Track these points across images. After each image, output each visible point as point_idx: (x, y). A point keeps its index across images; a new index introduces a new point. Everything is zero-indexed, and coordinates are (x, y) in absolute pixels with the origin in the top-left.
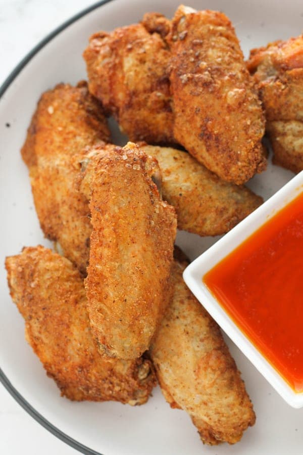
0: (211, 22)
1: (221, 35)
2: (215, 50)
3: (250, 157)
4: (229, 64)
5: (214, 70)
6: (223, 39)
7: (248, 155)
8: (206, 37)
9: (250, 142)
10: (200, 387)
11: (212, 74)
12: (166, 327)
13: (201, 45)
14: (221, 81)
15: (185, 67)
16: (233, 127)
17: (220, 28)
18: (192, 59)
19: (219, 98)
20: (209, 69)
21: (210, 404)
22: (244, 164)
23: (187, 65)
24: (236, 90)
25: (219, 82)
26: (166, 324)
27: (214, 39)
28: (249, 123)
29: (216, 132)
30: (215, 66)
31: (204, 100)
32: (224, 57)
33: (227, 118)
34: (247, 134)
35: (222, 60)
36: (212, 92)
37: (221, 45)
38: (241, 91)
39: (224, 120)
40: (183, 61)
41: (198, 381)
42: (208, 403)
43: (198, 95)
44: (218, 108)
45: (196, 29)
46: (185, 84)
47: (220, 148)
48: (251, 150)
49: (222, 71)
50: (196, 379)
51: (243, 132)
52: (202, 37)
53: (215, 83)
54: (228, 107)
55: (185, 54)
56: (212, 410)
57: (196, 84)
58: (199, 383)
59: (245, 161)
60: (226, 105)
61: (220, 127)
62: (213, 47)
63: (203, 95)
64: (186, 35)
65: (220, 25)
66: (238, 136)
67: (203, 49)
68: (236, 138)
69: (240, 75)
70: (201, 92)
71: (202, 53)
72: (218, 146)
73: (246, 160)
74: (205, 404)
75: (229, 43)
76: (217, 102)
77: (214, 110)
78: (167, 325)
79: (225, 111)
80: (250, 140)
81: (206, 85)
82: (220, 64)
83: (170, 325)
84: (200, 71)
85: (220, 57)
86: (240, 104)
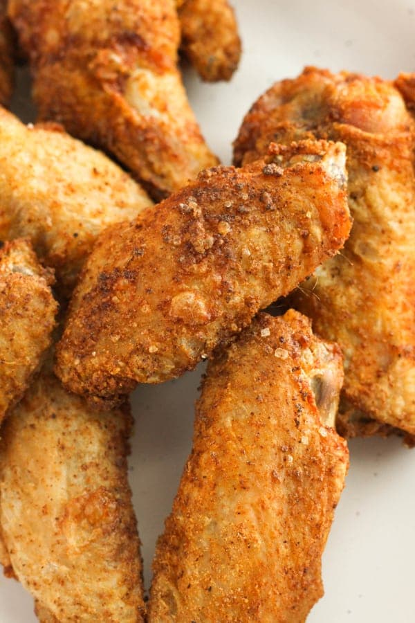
0: (320, 209)
1: (304, 237)
2: (265, 238)
3: (95, 376)
4: (249, 272)
5: (223, 251)
6: (298, 244)
7: (97, 370)
8: (285, 212)
9: (117, 366)
10: (59, 549)
11: (213, 250)
12: (29, 428)
13: (266, 209)
14: (208, 272)
15: (213, 198)
16: (135, 325)
17: (317, 231)
18: (229, 204)
19: (176, 281)
20: (222, 242)
21: (69, 585)
22: (80, 370)
23: (218, 200)
24: (202, 304)
25: (204, 269)
26: (32, 423)
27: (288, 227)
28: (152, 349)
29: (115, 299)
30: (231, 249)
31: (161, 256)
32: (260, 258)
33: (146, 309)
34: (132, 353)
35: (250, 258)
36: (179, 264)
37: (283, 245)
38: (204, 312)
39: (140, 304)
40: (224, 189)
41: (60, 538)
42: (65, 581)
43: (166, 241)
44: (157, 284)
45: (294, 189)
46: (180, 211)
47: (93, 318)
48: (107, 372)
49: (227, 266)
50: (56, 534)
51: (132, 347)
52: (283, 205)
53: (199, 262)
54: (167, 303)
55: (237, 188)
56: (69, 595)
57: (185, 231)
58: (58, 542)
59: (85, 369)
60: (168, 298)
61: (126, 303)
62: (270, 232)
63: (169, 250)
64: (277, 176)
65: (325, 228)
66: (121, 339)
67: (258, 217)
68: (117, 338)
69: (237, 299)
70: (172, 244)
71: (250, 217)
72: (93, 313)
73: (88, 371)
74: (62, 582)
75: (296, 258)
76: (167, 279)
77: (151, 279)
78: (32, 426)
79: (157, 301)
80: (121, 364)
81: (189, 248)
82: (240, 256)
83: (37, 426)
84: (212, 227)
85: (254, 250)
86: (179, 321)
